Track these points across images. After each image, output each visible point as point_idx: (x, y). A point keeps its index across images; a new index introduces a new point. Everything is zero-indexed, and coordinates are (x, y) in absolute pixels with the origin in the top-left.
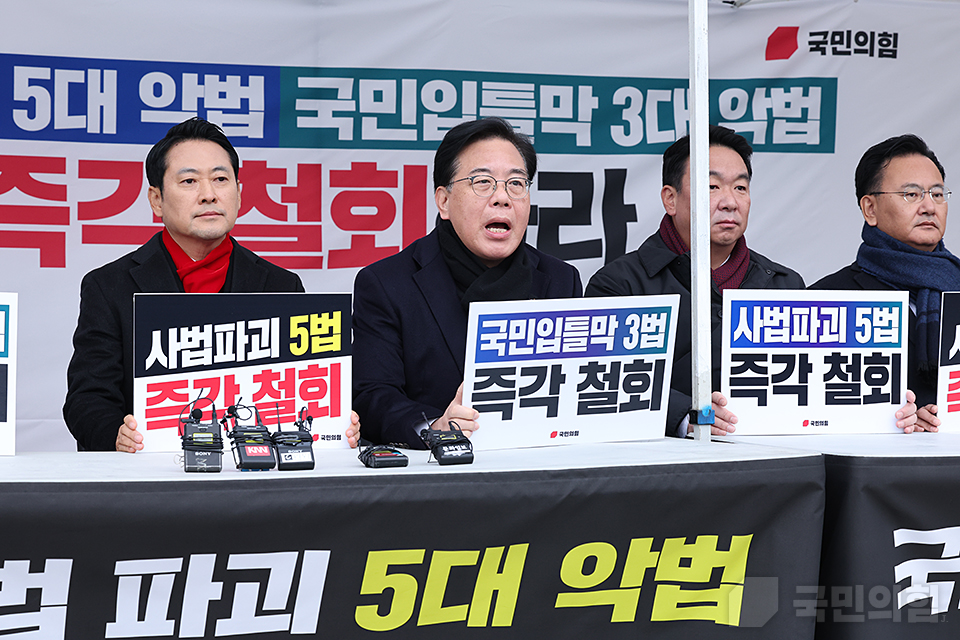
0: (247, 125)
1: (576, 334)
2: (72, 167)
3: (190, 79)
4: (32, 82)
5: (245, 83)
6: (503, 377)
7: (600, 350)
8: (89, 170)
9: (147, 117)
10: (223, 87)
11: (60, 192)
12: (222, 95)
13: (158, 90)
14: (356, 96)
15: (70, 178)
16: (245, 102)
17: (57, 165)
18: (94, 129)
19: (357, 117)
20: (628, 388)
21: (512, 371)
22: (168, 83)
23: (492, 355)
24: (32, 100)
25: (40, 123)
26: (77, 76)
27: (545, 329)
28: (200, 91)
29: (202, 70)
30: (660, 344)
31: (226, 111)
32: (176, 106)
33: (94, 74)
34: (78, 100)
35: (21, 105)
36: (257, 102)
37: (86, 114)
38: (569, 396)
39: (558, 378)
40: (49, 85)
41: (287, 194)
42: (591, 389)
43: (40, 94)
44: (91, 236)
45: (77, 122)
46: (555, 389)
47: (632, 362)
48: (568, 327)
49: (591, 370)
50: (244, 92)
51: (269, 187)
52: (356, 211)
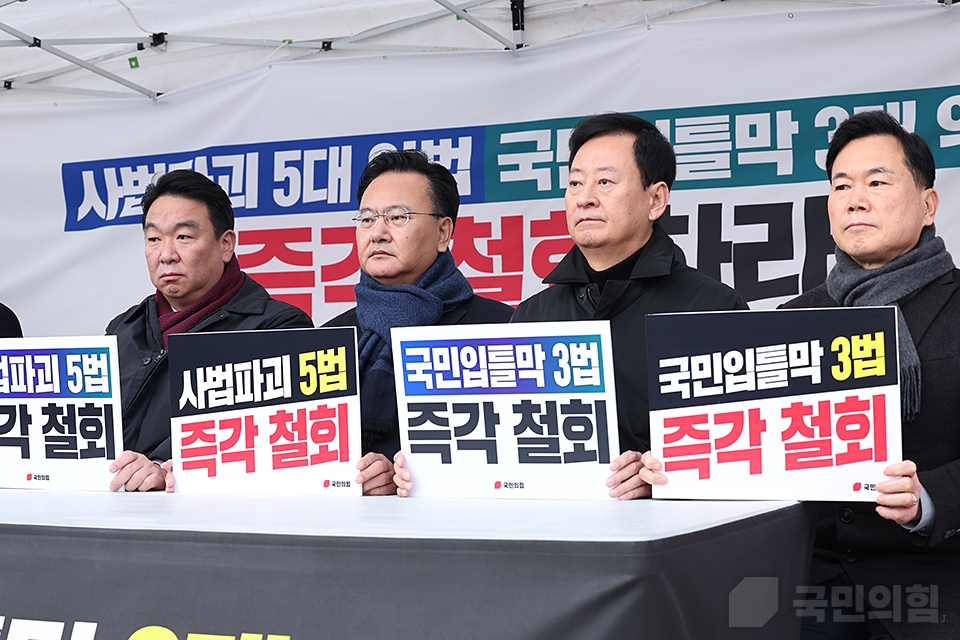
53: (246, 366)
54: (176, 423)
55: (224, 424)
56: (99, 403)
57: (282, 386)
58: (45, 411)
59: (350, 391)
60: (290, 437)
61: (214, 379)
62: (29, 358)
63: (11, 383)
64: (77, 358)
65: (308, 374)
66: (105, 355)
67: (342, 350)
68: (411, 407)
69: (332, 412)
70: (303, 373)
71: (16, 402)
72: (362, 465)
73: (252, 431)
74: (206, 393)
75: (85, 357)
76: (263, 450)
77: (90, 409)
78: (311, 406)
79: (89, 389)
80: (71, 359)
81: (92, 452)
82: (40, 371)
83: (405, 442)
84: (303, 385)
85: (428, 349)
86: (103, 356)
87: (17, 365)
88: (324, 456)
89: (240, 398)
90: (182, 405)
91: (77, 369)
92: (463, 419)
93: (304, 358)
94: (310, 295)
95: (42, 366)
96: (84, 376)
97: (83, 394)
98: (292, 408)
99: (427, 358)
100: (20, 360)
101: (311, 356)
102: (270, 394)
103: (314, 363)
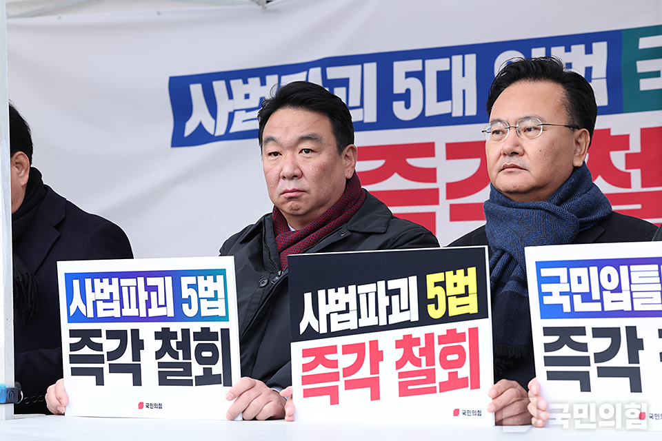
53: (371, 288)
54: (297, 348)
55: (347, 349)
56: (215, 327)
57: (409, 309)
58: (158, 336)
59: (481, 314)
60: (417, 362)
61: (337, 302)
62: (141, 280)
63: (122, 307)
64: (192, 280)
65: (436, 296)
66: (222, 276)
67: (472, 271)
68: (548, 331)
69: (461, 337)
70: (430, 296)
71: (128, 327)
72: (494, 393)
73: (377, 356)
74: (328, 316)
75: (201, 278)
76: (389, 377)
77: (205, 334)
78: (440, 330)
79: (205, 313)
80: (185, 281)
81: (207, 379)
82: (153, 294)
83: (541, 369)
84: (431, 308)
85: (565, 269)
86: (220, 278)
87: (129, 287)
88: (454, 383)
89: (364, 322)
90: (302, 331)
91: (192, 292)
92: (604, 344)
93: (432, 279)
94: (433, 214)
95: (155, 288)
96: (199, 299)
97: (198, 317)
98: (419, 332)
99: (564, 279)
100: (132, 282)
101: (439, 277)
102: (396, 318)
103: (442, 284)
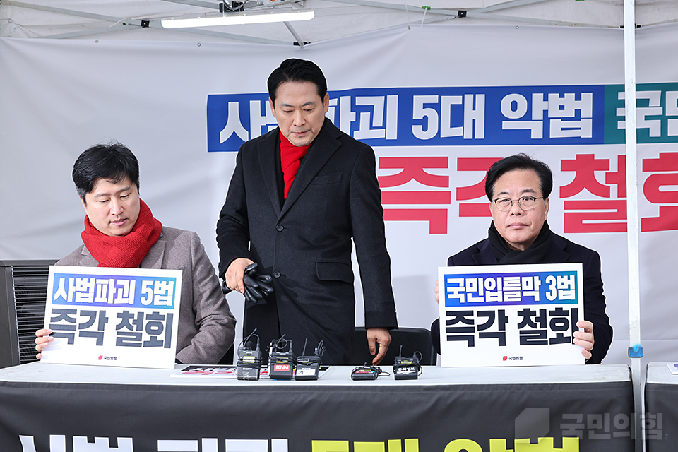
0: (580, 129)
1: (512, 289)
2: (453, 163)
3: (537, 98)
4: (426, 106)
5: (578, 98)
6: (465, 317)
7: (530, 300)
8: (464, 164)
9: (506, 126)
10: (562, 102)
11: (444, 181)
12: (562, 108)
13: (514, 106)
14: (663, 104)
15: (451, 171)
16: (578, 112)
17: (443, 162)
18: (468, 136)
19: (664, 119)
20: (554, 328)
21: (471, 313)
22: (521, 100)
23: (456, 302)
24: (426, 118)
25: (431, 133)
26: (457, 100)
27: (490, 285)
28: (545, 106)
29: (546, 91)
30: (573, 297)
31: (563, 119)
32: (528, 117)
33: (468, 98)
34: (457, 116)
35: (418, 122)
36: (587, 111)
37: (463, 126)
38: (512, 332)
39: (504, 320)
40: (437, 107)
41: (610, 178)
42: (527, 328)
43: (432, 114)
44: (465, 211)
45: (457, 132)
46: (502, 326)
47: (554, 310)
48: (506, 284)
49: (526, 314)
50: (578, 105)
51: (596, 173)
52: (662, 188)
